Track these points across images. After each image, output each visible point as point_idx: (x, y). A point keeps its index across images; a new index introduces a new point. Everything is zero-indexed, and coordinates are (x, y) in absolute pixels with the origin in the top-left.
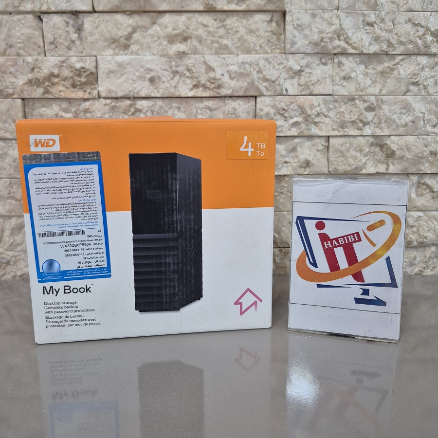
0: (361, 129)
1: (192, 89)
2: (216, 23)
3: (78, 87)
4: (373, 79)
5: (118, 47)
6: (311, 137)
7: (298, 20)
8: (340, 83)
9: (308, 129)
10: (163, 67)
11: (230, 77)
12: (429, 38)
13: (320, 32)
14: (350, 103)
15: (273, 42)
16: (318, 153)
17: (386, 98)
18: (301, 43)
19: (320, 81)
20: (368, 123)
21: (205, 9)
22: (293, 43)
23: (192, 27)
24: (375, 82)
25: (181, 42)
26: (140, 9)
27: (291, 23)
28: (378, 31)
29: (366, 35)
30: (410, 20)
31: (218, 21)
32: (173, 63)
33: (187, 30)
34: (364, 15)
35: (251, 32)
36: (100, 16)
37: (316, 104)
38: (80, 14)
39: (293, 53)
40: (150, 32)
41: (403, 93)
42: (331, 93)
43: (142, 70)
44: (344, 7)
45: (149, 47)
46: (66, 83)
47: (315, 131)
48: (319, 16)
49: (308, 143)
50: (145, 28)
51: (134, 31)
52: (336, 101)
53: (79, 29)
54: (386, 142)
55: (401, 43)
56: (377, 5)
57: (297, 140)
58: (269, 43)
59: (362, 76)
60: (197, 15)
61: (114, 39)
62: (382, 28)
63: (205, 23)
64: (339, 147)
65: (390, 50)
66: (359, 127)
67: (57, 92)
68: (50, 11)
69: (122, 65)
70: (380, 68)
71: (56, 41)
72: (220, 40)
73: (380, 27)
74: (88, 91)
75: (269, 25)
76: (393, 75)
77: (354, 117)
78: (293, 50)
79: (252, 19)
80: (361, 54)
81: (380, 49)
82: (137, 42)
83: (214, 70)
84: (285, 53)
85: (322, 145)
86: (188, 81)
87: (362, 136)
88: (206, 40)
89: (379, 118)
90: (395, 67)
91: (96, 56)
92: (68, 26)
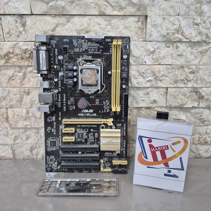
0: (186, 84)
2: (105, 22)
3: (25, 59)
4: (195, 56)
6: (158, 88)
9: (156, 84)
13: (167, 29)
14: (181, 69)
16: (161, 96)
17: (202, 67)
18: (155, 35)
19: (165, 57)
20: (190, 81)
22: (151, 35)
23: (91, 25)
27: (150, 24)
28: (201, 28)
29: (194, 30)
31: (107, 21)
33: (89, 27)
34: (194, 19)
35: (126, 27)
37: (162, 70)
46: (17, 57)
47: (160, 84)
49: (156, 91)
50: (63, 25)
52: (173, 68)
53: (24, 25)
54: (199, 91)
57: (150, 89)
58: (137, 34)
59: (190, 54)
62: (204, 27)
63: (99, 22)
64: (173, 93)
65: (207, 40)
66: (185, 83)
68: (5, 14)
70: (200, 49)
71: (10, 32)
73: (202, 26)
75: (137, 23)
76: (207, 54)
77: (183, 78)
78: (150, 39)
79: (127, 20)
81: (201, 39)
84: (145, 41)
85: (164, 92)
87: (186, 87)
89: (197, 78)
92: (17, 23)
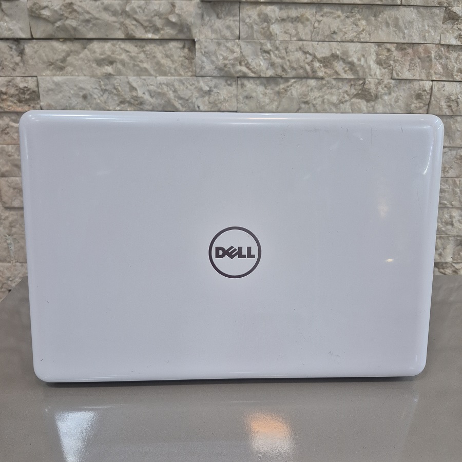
5: (55, 69)
7: (205, 48)
10: (94, 87)
11: (151, 95)
12: (317, 64)
15: (186, 66)
21: (126, 38)
24: (272, 101)
25: (107, 65)
26: (71, 37)
30: (300, 49)
32: (102, 83)
36: (39, 43)
38: (21, 41)
39: (202, 76)
40: (81, 55)
42: (235, 109)
43: (75, 88)
44: (244, 37)
45: (82, 69)
48: (223, 45)
51: (68, 54)
55: (293, 68)
56: (272, 36)
60: (120, 42)
61: (51, 62)
67: (6, 107)
69: (59, 84)
72: (140, 64)
74: (32, 105)
80: (259, 77)
82: (71, 65)
83: (136, 90)
86: (116, 98)
88: (129, 63)
90: (289, 89)
91: (36, 77)
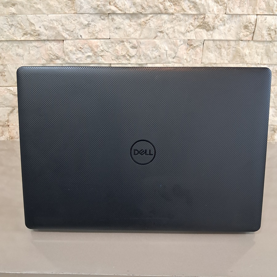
1: (23, 36)
8: (114, 31)
41: (154, 38)
